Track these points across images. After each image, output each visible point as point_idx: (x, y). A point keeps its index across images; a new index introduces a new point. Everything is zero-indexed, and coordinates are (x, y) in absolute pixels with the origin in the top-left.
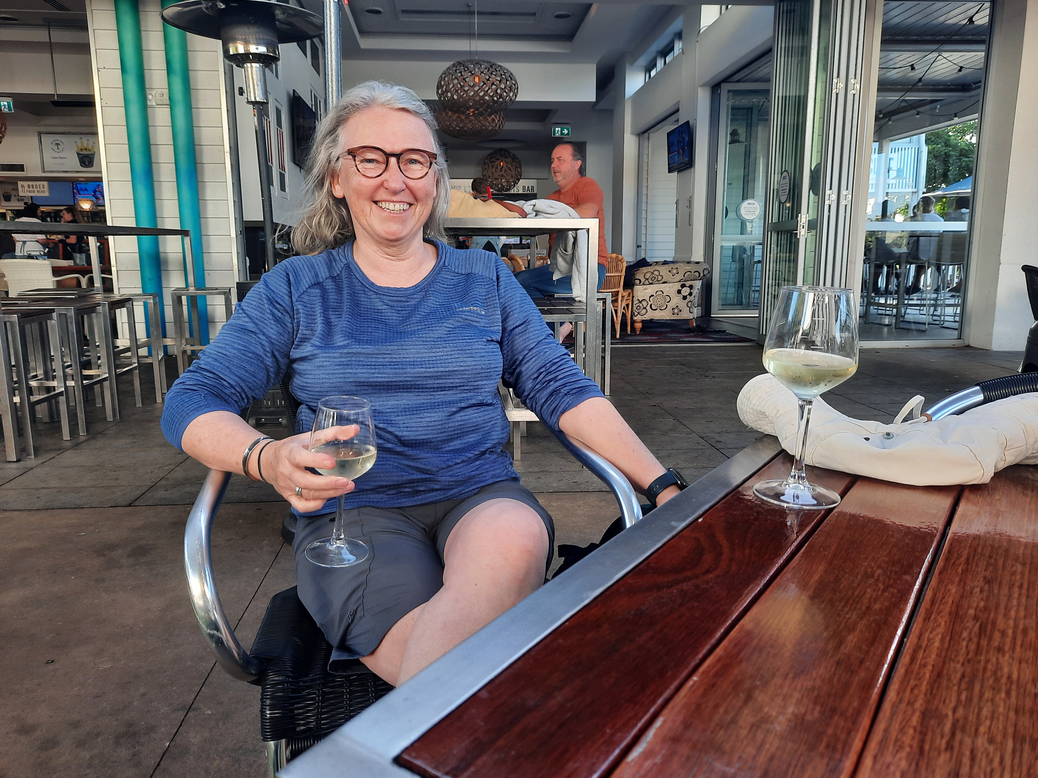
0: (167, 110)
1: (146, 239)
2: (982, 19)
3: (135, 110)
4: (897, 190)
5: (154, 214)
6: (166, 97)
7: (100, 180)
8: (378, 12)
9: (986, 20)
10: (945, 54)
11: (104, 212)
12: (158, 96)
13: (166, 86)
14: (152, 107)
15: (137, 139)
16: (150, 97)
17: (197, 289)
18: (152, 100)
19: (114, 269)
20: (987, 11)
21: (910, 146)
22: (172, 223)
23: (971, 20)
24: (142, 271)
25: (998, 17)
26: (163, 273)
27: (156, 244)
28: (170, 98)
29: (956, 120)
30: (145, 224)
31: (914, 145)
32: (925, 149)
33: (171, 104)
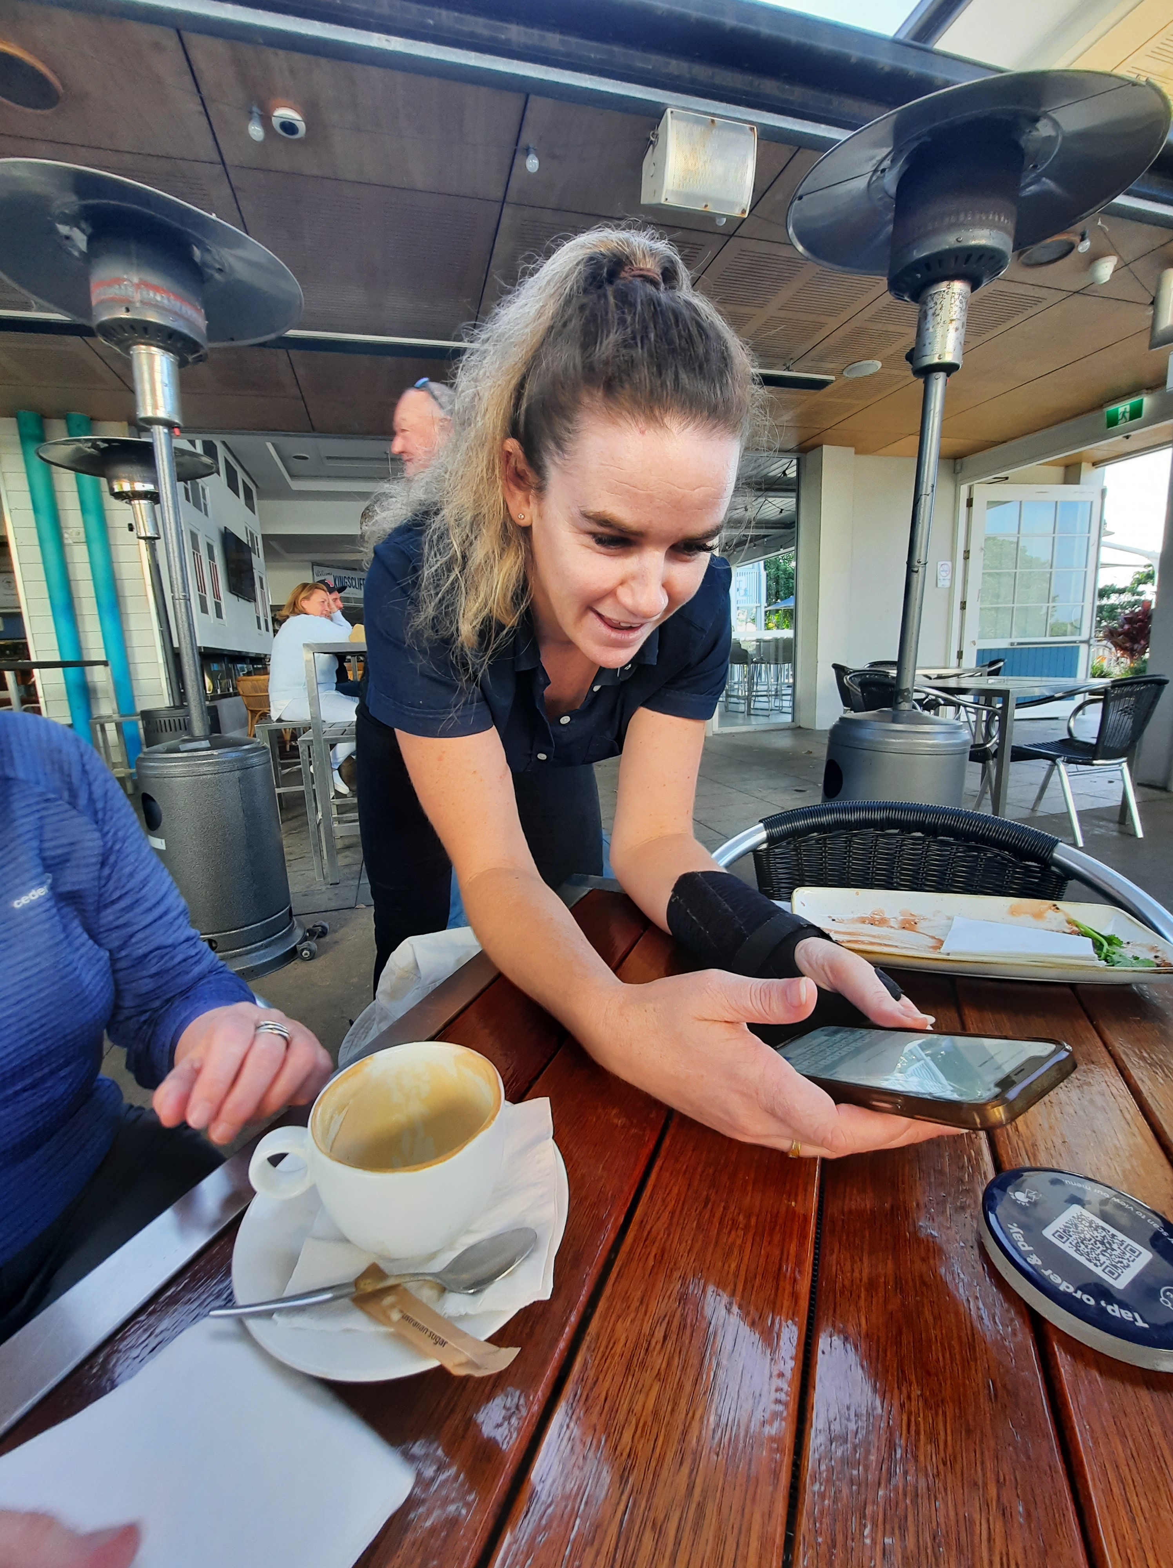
0: (84, 547)
1: (71, 671)
2: (792, 473)
3: (51, 547)
4: (746, 605)
5: (78, 644)
6: (83, 535)
7: (19, 615)
8: (306, 458)
9: (794, 475)
10: (770, 500)
11: (25, 645)
12: (74, 534)
13: (81, 525)
14: (69, 545)
15: (56, 576)
16: (66, 536)
17: (122, 716)
18: (68, 538)
19: (41, 700)
20: (795, 468)
21: (753, 570)
22: (97, 654)
23: (784, 472)
24: (69, 700)
25: (802, 471)
26: (93, 701)
27: (83, 674)
28: (87, 537)
29: (782, 551)
30: (69, 658)
31: (756, 570)
32: (764, 574)
33: (88, 542)
